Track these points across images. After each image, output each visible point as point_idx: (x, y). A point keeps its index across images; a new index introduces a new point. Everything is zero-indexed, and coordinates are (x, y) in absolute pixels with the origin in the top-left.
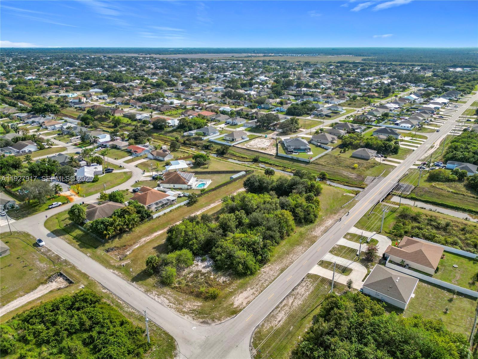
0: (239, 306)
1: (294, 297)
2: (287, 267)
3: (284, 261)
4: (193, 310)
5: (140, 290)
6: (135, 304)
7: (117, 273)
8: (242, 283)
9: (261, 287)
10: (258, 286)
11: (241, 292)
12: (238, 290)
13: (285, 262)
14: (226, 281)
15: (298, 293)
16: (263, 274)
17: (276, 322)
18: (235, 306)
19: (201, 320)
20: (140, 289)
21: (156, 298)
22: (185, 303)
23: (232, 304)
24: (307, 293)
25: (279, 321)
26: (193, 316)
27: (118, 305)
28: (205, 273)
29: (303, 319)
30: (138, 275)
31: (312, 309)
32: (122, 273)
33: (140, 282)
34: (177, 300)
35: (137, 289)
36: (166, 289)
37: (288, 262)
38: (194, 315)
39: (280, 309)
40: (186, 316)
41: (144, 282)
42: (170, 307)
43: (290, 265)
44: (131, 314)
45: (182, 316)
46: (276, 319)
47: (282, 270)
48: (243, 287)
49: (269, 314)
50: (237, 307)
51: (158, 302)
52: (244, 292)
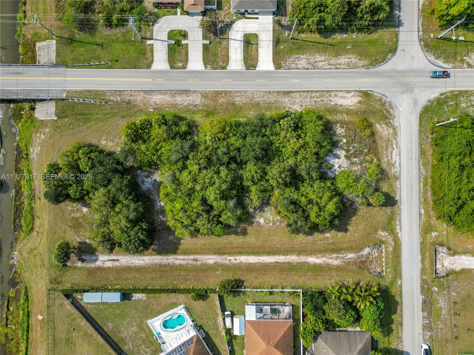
0: (357, 96)
1: (315, 64)
2: (279, 92)
3: (272, 100)
4: (387, 125)
5: (400, 185)
6: (415, 173)
7: (398, 227)
8: (330, 114)
9: (324, 95)
10: (324, 99)
11: (341, 105)
12: (340, 111)
13: (272, 98)
14: (340, 127)
15: (308, 63)
16: (306, 105)
17: (352, 60)
18: (360, 98)
19: (391, 111)
20: (399, 186)
21: (397, 164)
22: (385, 137)
23: (360, 102)
24: (302, 57)
25: (349, 58)
26: (393, 120)
27: (426, 184)
28: (345, 150)
29: (334, 45)
30: (387, 205)
31: (318, 44)
32: (395, 222)
33: (393, 194)
34: (387, 146)
35: (400, 189)
36: (384, 166)
37: (270, 96)
38: (391, 120)
39: (337, 66)
40: (396, 124)
42: (398, 144)
43: (274, 92)
44: (425, 165)
45: (399, 127)
46: (350, 62)
47: (287, 93)
48: (335, 110)
49: (349, 69)
50: (360, 96)
51: (400, 159)
52: (339, 104)
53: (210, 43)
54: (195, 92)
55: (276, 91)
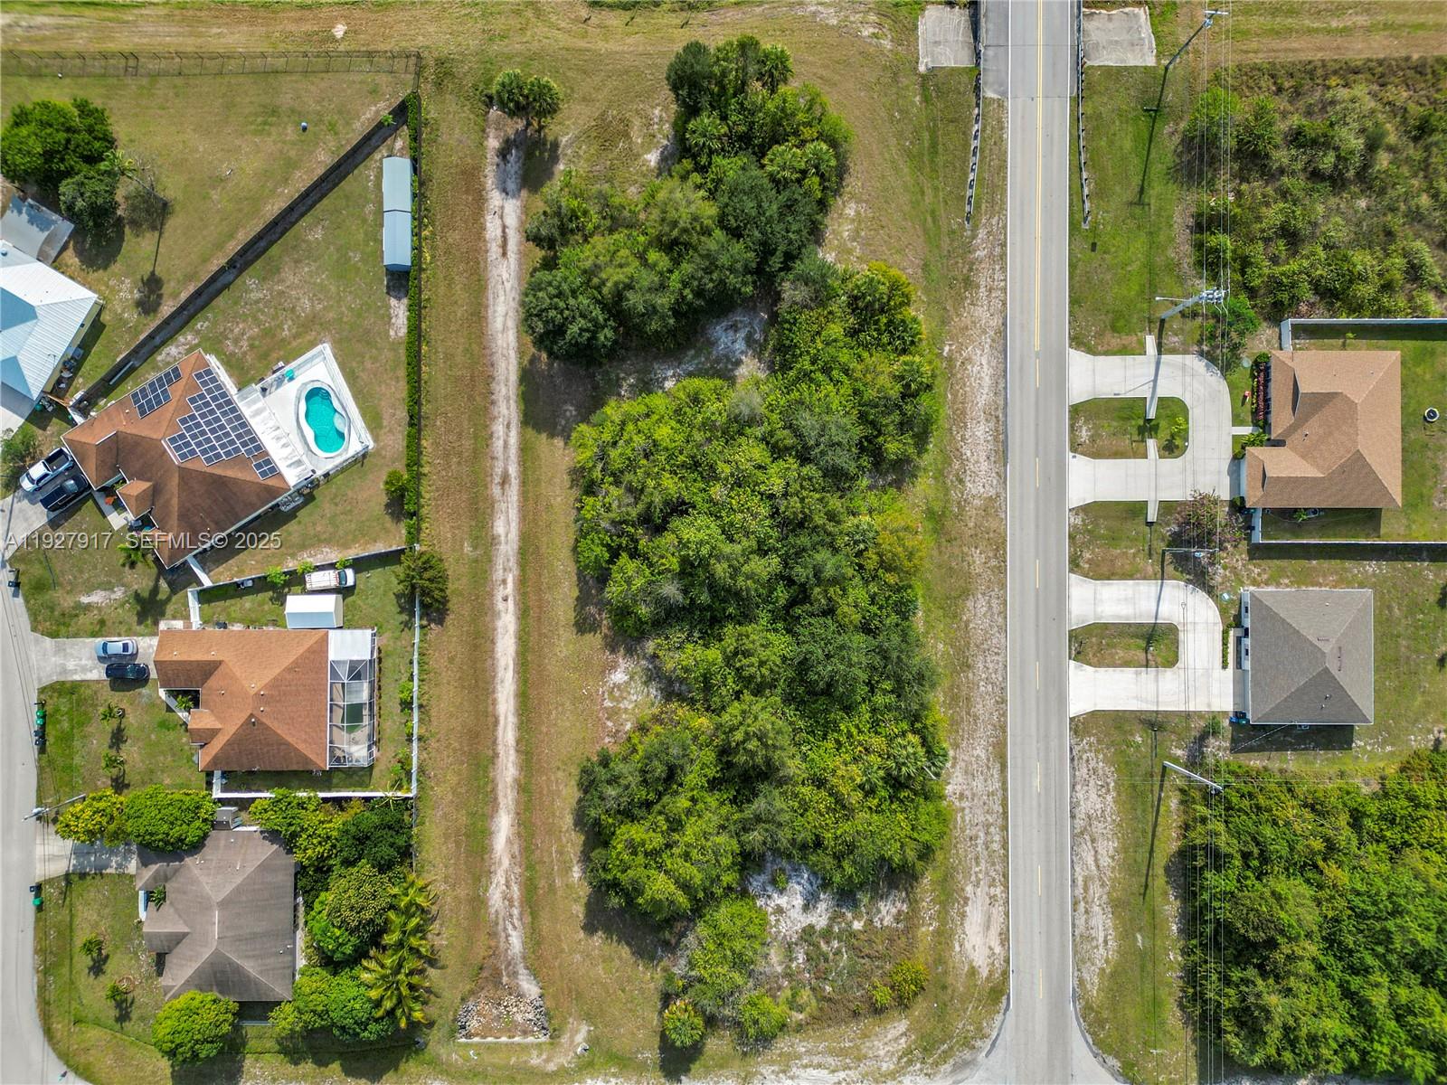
0: (993, 964)
1: (1087, 838)
2: (1003, 729)
3: (979, 709)
4: (904, 1054)
8: (938, 883)
9: (993, 864)
10: (983, 865)
11: (963, 915)
12: (947, 912)
13: (983, 707)
14: (900, 912)
15: (1089, 817)
16: (963, 809)
17: (1102, 950)
18: (984, 973)
19: (947, 1067)
22: (869, 1048)
23: (973, 972)
24: (1109, 798)
25: (1106, 942)
26: (921, 1070)
28: (830, 927)
29: (1144, 894)
31: (1148, 848)
34: (842, 1052)
37: (990, 703)
38: (918, 1066)
39: (1082, 904)
43: (1004, 715)
46: (1094, 943)
47: (999, 753)
48: (950, 896)
49: (1074, 940)
50: (991, 973)
52: (967, 909)
53: (1150, 524)
54: (1002, 477)
55: (1006, 722)
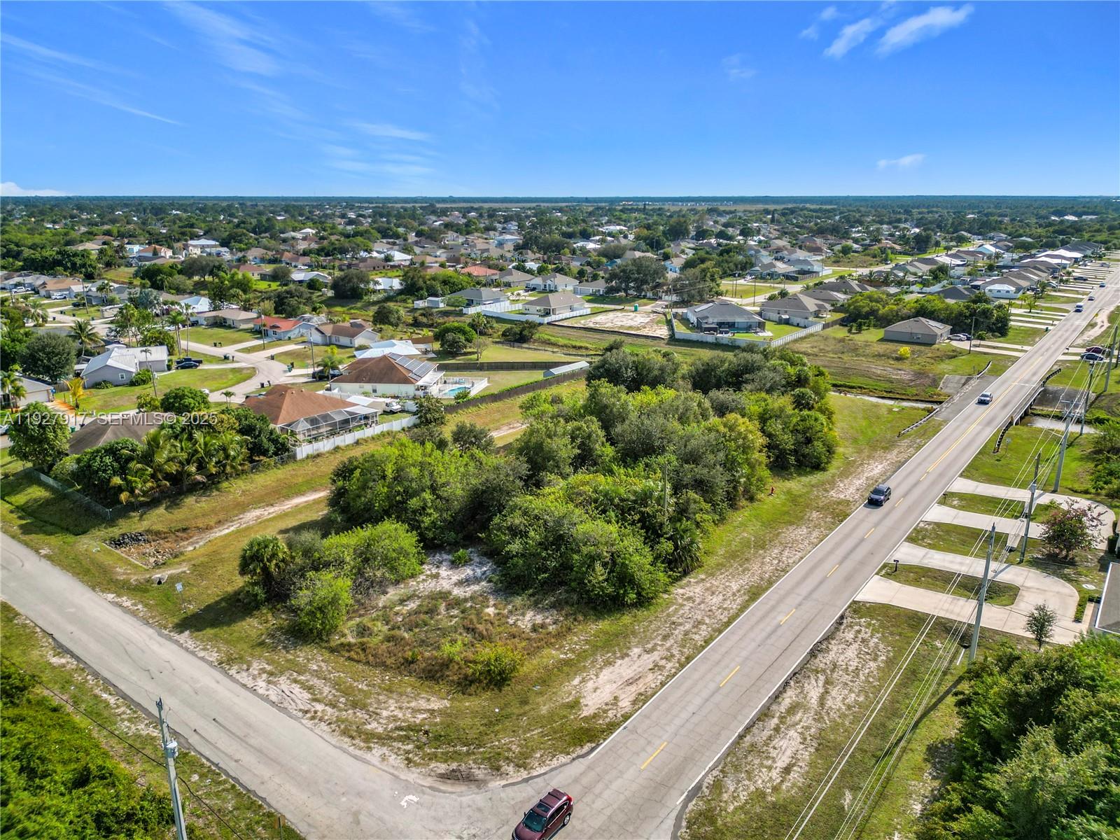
0: (605, 711)
1: (822, 678)
4: (410, 728)
5: (202, 659)
7: (128, 604)
8: (607, 633)
9: (683, 647)
10: (670, 642)
11: (609, 663)
12: (594, 654)
13: (759, 568)
14: (543, 626)
15: (835, 666)
16: (682, 605)
17: (775, 774)
18: (586, 713)
19: (442, 768)
20: (202, 654)
21: (261, 685)
22: (379, 702)
23: (575, 705)
24: (873, 665)
25: (787, 770)
26: (408, 752)
27: (96, 711)
30: (209, 608)
32: (146, 605)
33: (210, 632)
34: (346, 692)
35: (193, 653)
36: (306, 655)
38: (410, 747)
39: (775, 721)
40: (378, 751)
41: (223, 632)
42: (313, 718)
44: (137, 745)
45: (358, 753)
46: (768, 763)
48: (613, 646)
49: (737, 742)
50: (595, 716)
51: (266, 699)
52: (619, 662)
